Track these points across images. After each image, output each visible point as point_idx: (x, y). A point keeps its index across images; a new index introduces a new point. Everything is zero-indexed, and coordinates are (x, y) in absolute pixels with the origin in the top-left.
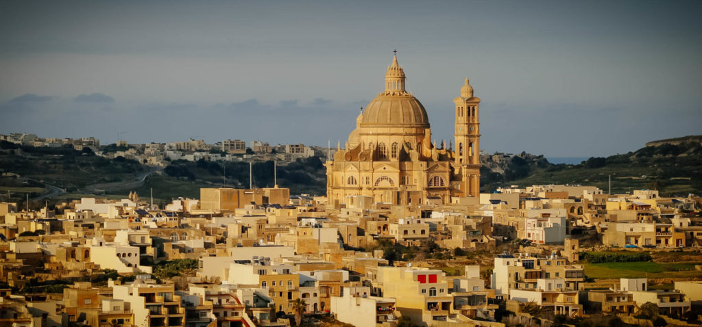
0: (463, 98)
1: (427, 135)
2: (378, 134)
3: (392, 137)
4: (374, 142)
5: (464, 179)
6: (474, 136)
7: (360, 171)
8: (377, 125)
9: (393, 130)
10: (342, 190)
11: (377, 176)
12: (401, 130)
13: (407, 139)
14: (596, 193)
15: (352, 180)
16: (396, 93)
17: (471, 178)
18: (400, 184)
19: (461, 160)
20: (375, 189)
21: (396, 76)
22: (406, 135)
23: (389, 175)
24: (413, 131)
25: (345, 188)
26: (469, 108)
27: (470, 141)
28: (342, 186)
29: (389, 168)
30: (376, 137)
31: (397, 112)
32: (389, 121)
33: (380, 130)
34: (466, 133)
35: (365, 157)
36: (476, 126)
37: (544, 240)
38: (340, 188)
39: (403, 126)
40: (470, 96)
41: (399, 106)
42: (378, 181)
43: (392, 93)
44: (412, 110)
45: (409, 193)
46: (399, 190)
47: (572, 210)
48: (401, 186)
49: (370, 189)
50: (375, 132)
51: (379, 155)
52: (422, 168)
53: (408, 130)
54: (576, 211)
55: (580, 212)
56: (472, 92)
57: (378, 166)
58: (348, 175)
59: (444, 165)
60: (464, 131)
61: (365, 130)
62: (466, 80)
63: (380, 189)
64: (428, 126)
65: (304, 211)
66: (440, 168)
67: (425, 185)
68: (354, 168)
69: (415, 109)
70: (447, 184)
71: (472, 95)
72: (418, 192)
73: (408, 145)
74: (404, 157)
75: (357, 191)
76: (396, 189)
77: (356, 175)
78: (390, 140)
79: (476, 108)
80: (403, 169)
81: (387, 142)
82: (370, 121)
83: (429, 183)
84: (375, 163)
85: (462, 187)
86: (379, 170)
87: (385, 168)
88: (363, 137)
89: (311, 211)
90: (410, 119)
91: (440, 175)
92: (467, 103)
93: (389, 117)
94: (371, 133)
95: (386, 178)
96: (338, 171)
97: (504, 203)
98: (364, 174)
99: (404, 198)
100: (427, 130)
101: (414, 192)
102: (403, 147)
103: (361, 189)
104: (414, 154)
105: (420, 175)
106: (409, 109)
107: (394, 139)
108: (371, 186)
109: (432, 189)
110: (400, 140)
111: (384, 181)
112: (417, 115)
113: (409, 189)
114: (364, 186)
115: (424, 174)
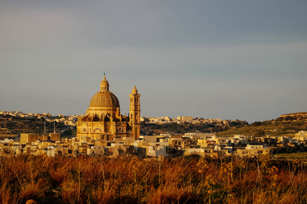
0: (133, 94)
1: (118, 110)
2: (96, 110)
3: (102, 111)
4: (94, 113)
5: (133, 129)
6: (138, 111)
7: (87, 126)
8: (96, 106)
9: (103, 108)
10: (81, 134)
11: (94, 128)
12: (106, 108)
13: (109, 112)
14: (195, 136)
15: (85, 130)
16: (104, 92)
17: (136, 129)
18: (104, 131)
19: (132, 121)
20: (94, 133)
21: (105, 84)
22: (108, 110)
23: (99, 128)
24: (111, 108)
25: (82, 133)
26: (135, 98)
27: (135, 112)
28: (81, 132)
29: (99, 125)
30: (95, 111)
31: (104, 100)
32: (101, 104)
33: (97, 108)
34: (134, 109)
35: (90, 120)
36: (139, 106)
37: (155, 155)
38: (80, 133)
39: (107, 106)
40: (136, 93)
41: (105, 97)
42: (95, 130)
43: (103, 92)
44: (111, 99)
45: (108, 136)
46: (104, 134)
47: (176, 143)
48: (105, 132)
49: (91, 133)
50: (95, 109)
51: (96, 119)
52: (114, 125)
53: (109, 108)
54: (178, 143)
55: (180, 143)
56: (137, 91)
57: (95, 124)
58: (83, 128)
59: (124, 123)
60: (133, 108)
61: (91, 108)
62: (134, 86)
63: (96, 133)
64: (119, 106)
65: (58, 143)
66: (122, 125)
67: (115, 132)
68: (86, 125)
69: (113, 99)
70: (125, 132)
71: (137, 93)
72: (112, 135)
73: (109, 115)
74: (107, 120)
75: (86, 135)
76: (102, 133)
77: (86, 127)
78: (101, 112)
79: (138, 98)
80: (106, 125)
81: (99, 113)
82: (93, 104)
83: (117, 131)
84: (94, 122)
85: (132, 132)
86: (95, 125)
87: (98, 125)
88: (90, 111)
89: (61, 143)
90: (110, 103)
91: (122, 128)
92: (134, 96)
93: (100, 102)
94: (93, 109)
95: (99, 129)
96: (79, 126)
97: (144, 140)
98: (89, 127)
99: (105, 137)
100: (118, 108)
101: (110, 135)
102: (107, 115)
103: (88, 133)
104: (111, 118)
105: (113, 127)
106: (110, 99)
107: (103, 112)
108: (92, 133)
109: (118, 133)
110: (105, 113)
111: (98, 130)
112: (113, 101)
113: (108, 134)
114: (89, 132)
115: (115, 127)
